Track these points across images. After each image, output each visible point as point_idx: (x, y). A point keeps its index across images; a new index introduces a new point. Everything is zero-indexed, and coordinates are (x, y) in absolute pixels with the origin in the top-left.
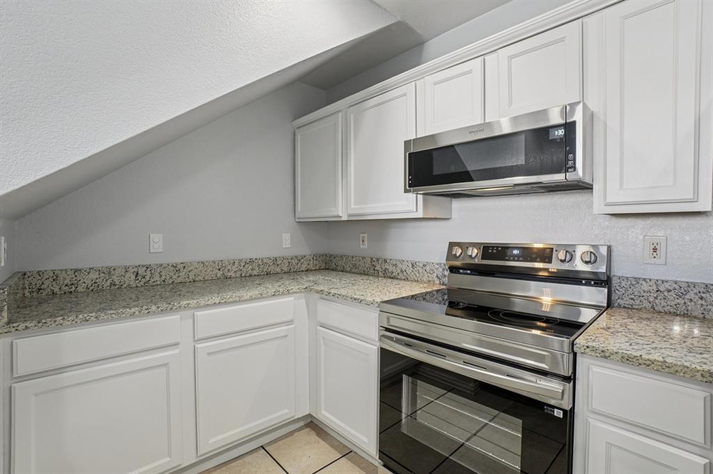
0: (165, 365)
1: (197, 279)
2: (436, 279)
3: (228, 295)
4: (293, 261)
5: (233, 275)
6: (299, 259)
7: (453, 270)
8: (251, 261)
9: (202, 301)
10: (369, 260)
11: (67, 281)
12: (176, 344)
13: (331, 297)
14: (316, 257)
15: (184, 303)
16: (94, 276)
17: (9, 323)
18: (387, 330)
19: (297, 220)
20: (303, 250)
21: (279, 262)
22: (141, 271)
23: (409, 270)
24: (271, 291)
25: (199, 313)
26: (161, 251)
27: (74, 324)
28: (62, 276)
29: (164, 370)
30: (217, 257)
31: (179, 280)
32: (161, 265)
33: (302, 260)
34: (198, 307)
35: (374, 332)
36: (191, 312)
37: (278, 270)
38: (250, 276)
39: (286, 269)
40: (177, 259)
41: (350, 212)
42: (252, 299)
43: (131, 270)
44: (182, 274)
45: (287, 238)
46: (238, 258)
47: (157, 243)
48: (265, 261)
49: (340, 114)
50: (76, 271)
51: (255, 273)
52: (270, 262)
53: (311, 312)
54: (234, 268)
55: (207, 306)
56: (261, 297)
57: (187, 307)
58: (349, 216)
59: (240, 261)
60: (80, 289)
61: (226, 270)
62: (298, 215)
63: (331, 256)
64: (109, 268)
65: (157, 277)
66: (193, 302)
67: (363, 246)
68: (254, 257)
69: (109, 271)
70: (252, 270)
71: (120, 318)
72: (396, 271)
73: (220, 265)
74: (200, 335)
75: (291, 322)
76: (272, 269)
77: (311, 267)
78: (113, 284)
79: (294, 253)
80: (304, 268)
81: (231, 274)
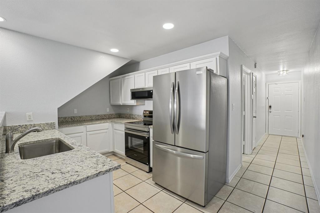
0: (81, 136)
1: (85, 120)
2: (142, 118)
3: (93, 123)
4: (110, 115)
6: (112, 115)
7: (145, 116)
8: (99, 115)
9: (88, 123)
10: (129, 115)
12: (83, 132)
13: (116, 123)
14: (116, 114)
15: (84, 124)
16: (62, 119)
18: (127, 128)
19: (111, 105)
20: (113, 112)
21: (106, 116)
22: (72, 118)
23: (137, 117)
24: (103, 122)
25: (87, 126)
26: (77, 113)
27: (65, 127)
29: (80, 137)
30: (90, 114)
31: (81, 120)
32: (77, 117)
34: (87, 125)
35: (123, 129)
36: (86, 126)
37: (106, 118)
38: (98, 119)
39: (108, 117)
40: (80, 115)
41: (123, 103)
42: (98, 123)
43: (70, 118)
44: (82, 118)
45: (108, 109)
47: (76, 111)
48: (102, 115)
49: (120, 79)
51: (100, 118)
52: (104, 116)
53: (113, 126)
54: (94, 117)
55: (89, 124)
56: (101, 123)
57: (85, 124)
58: (122, 104)
59: (96, 115)
62: (111, 103)
63: (120, 114)
65: (76, 119)
66: (86, 124)
67: (128, 111)
69: (65, 118)
72: (135, 117)
73: (91, 117)
74: (87, 131)
75: (108, 129)
76: (104, 117)
77: (115, 117)
78: (66, 121)
79: (110, 113)
80: (113, 117)
81: (94, 119)
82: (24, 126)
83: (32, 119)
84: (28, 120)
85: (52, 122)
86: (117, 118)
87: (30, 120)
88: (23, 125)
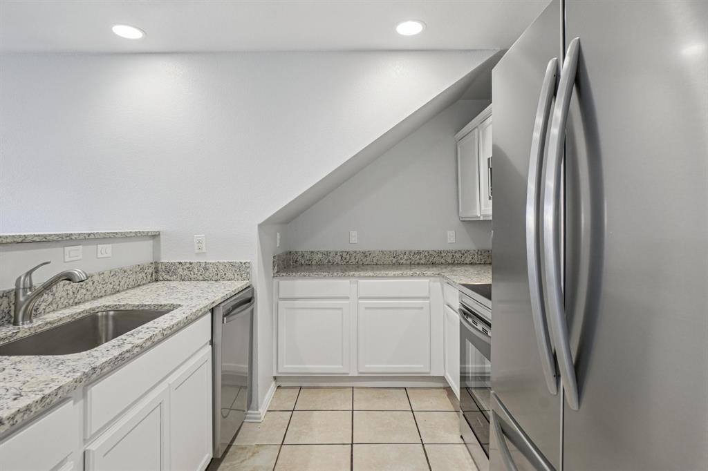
0: (341, 309)
1: (378, 263)
4: (456, 254)
5: (405, 262)
6: (464, 253)
8: (419, 253)
9: (362, 274)
11: (308, 258)
12: (348, 298)
13: (447, 281)
14: (480, 252)
15: (352, 273)
16: (320, 256)
17: (278, 272)
19: (461, 219)
20: (468, 244)
21: (443, 255)
22: (344, 255)
25: (361, 281)
26: (356, 242)
28: (306, 254)
29: (340, 311)
31: (367, 262)
32: (355, 252)
33: (466, 254)
34: (360, 277)
35: (457, 307)
36: (356, 280)
37: (443, 261)
38: (418, 264)
39: (450, 261)
40: (365, 249)
42: (395, 277)
43: (339, 254)
44: (369, 258)
45: (452, 235)
46: (409, 249)
48: (431, 253)
50: (312, 252)
51: (422, 262)
52: (435, 254)
54: (405, 257)
55: (365, 277)
56: (402, 276)
57: (353, 276)
58: (484, 216)
59: (410, 252)
60: (313, 263)
61: (399, 258)
62: (461, 215)
64: (327, 252)
65: (353, 260)
66: (357, 274)
68: (421, 249)
69: (327, 254)
70: (420, 259)
71: (319, 278)
73: (395, 255)
74: (361, 295)
75: (427, 298)
76: (437, 260)
77: (475, 261)
78: (329, 262)
79: (457, 248)
80: (468, 261)
81: (403, 261)
82: (188, 265)
83: (204, 250)
84: (197, 251)
85: (243, 261)
86: (485, 264)
87: (200, 251)
88: (186, 263)
